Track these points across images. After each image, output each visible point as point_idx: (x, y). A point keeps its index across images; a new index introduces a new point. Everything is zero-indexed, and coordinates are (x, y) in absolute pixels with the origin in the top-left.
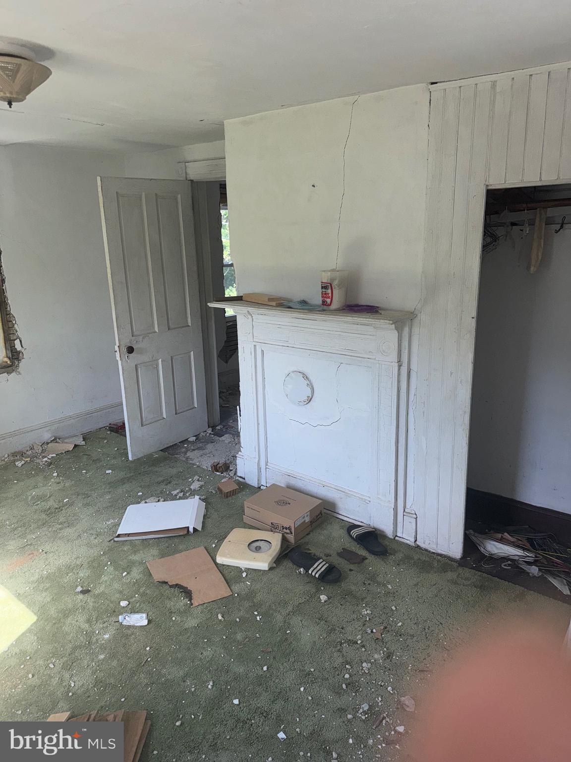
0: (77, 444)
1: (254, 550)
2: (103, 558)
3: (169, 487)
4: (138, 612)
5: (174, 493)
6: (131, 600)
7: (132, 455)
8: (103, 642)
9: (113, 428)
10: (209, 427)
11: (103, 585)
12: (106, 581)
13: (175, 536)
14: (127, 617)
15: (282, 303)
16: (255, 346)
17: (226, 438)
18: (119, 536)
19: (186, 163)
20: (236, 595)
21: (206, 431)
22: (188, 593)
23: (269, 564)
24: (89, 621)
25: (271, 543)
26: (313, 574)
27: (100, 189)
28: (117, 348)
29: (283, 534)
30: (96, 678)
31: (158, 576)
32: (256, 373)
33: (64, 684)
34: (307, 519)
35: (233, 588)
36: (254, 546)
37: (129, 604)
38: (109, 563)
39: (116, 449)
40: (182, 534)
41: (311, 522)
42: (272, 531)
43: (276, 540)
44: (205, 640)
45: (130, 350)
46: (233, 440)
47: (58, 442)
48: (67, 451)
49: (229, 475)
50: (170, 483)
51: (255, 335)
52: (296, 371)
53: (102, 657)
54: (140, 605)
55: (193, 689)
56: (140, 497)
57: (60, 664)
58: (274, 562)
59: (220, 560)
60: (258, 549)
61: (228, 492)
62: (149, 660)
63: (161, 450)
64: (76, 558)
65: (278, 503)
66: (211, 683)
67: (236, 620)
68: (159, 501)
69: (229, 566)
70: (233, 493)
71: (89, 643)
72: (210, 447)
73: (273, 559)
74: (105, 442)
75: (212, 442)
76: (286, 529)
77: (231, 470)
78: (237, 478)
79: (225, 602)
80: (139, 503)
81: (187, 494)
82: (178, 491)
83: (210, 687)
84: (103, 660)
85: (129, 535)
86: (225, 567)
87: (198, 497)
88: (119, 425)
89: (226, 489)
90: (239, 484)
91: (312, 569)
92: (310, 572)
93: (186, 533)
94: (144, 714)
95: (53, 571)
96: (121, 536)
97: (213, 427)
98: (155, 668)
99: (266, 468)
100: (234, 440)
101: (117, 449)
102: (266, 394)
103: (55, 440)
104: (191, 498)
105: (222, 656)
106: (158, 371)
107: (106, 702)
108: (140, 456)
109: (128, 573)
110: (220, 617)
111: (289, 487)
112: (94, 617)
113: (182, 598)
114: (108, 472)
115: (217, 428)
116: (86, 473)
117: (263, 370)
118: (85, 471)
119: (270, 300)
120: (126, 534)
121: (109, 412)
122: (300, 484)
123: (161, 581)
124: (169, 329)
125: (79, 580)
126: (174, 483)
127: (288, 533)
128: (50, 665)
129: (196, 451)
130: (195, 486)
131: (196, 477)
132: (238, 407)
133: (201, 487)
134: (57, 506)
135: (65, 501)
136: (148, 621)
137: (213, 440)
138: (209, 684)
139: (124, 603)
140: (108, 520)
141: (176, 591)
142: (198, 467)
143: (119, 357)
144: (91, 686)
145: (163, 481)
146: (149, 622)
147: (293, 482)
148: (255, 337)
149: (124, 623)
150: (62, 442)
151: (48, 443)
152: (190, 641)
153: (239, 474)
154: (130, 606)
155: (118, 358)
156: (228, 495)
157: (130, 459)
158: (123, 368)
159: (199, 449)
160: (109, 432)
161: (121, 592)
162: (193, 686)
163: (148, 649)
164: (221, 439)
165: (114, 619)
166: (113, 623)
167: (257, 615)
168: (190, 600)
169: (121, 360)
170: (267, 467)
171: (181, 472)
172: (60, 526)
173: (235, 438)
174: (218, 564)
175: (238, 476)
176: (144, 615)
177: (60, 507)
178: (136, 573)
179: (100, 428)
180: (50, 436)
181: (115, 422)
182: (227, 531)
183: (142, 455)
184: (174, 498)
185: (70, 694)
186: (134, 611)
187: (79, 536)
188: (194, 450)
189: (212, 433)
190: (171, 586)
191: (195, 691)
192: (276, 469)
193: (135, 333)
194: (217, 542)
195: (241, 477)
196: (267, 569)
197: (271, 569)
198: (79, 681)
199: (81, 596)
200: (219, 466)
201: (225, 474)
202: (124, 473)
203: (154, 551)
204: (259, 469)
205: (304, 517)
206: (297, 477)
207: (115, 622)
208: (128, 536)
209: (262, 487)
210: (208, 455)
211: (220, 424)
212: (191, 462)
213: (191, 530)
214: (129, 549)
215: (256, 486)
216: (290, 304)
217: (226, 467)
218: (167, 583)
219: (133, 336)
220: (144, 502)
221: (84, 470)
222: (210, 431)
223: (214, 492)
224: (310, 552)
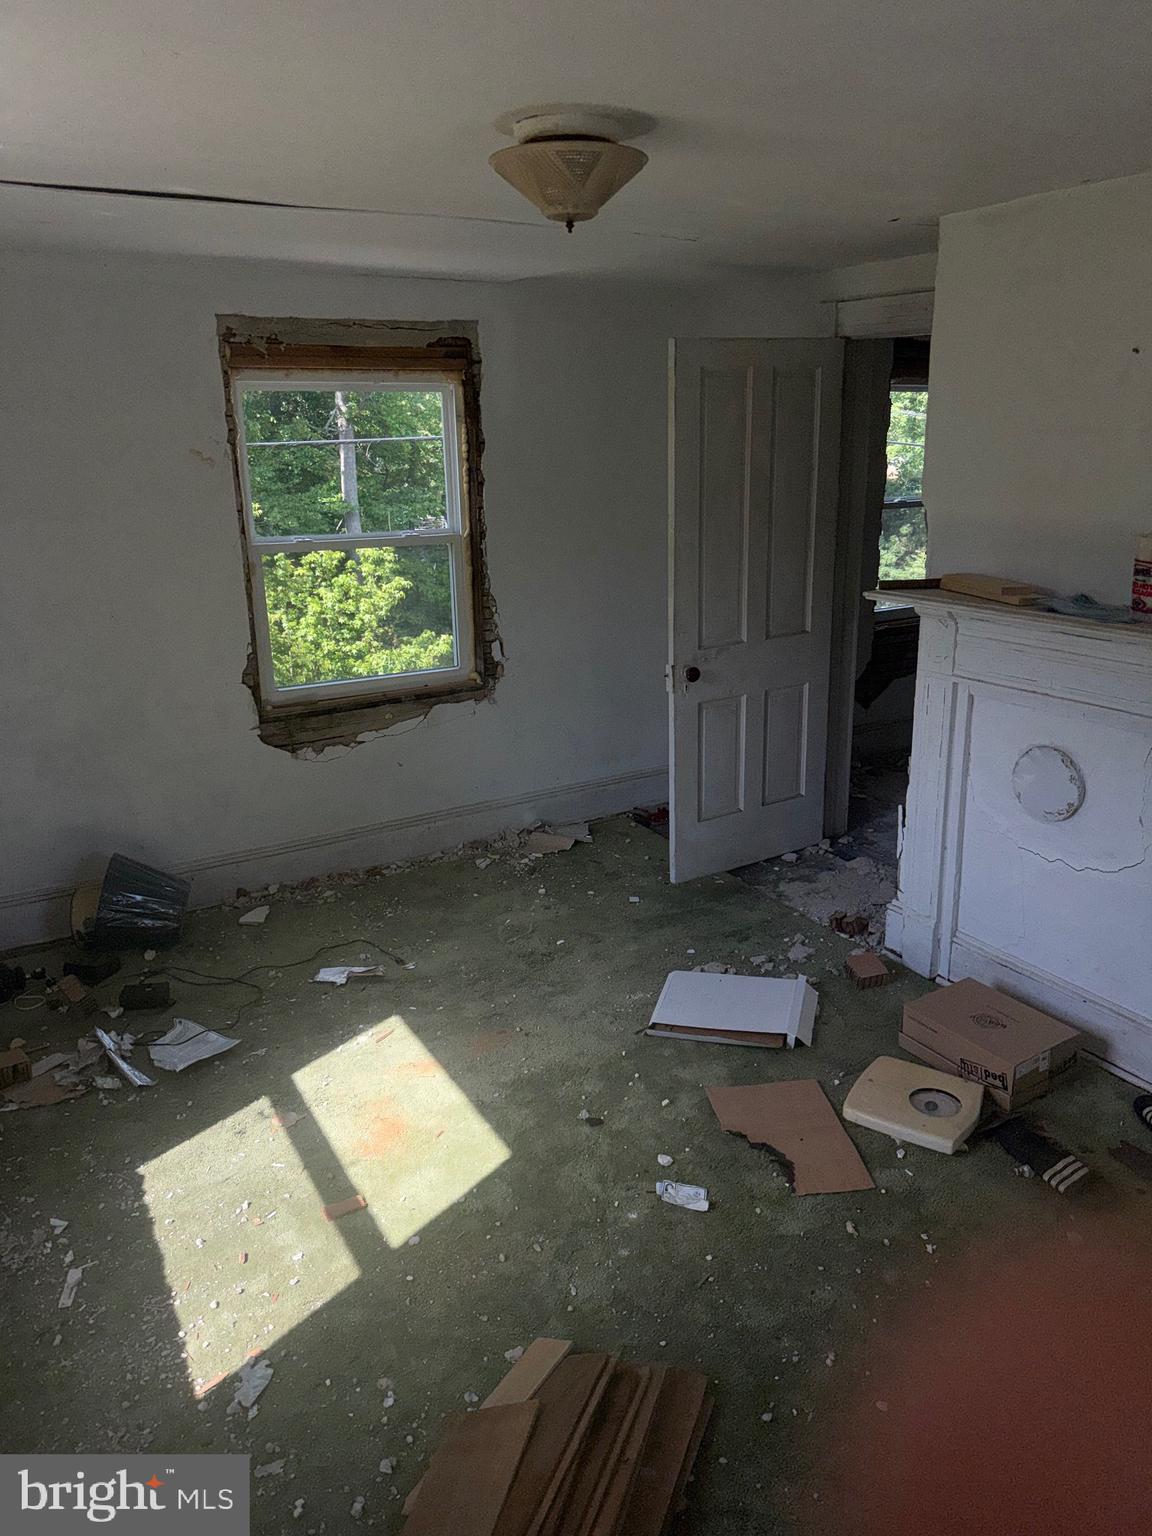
0: (579, 839)
1: (923, 1107)
2: (624, 1063)
3: (744, 946)
4: (689, 1183)
5: (756, 960)
6: (677, 1157)
7: (676, 874)
8: (627, 1225)
9: (640, 816)
10: (824, 837)
11: (627, 1117)
12: (631, 1110)
13: (758, 1048)
14: (669, 1187)
15: (1033, 599)
16: (955, 685)
17: (860, 865)
18: (654, 1026)
19: (838, 302)
20: (883, 1191)
21: (817, 845)
22: (787, 1168)
23: (954, 1144)
24: (601, 1179)
25: (958, 1101)
26: (1053, 1183)
27: (671, 364)
28: (669, 670)
29: (986, 1087)
30: (614, 1289)
31: (729, 1120)
32: (951, 741)
33: (559, 1287)
34: (1044, 1066)
35: (876, 1174)
36: (924, 1101)
37: (673, 1163)
38: (637, 1075)
39: (647, 858)
40: (773, 1045)
41: (1052, 1073)
42: (961, 1076)
43: (971, 1097)
44: (821, 1268)
45: (693, 675)
46: (875, 870)
47: (547, 833)
48: (562, 851)
49: (868, 943)
50: (746, 940)
51: (957, 662)
52: (1045, 747)
53: (625, 1253)
54: (693, 1170)
55: (795, 1359)
56: (691, 957)
57: (551, 1248)
58: (965, 1142)
59: (849, 1113)
60: (931, 1107)
61: (865, 979)
62: (711, 1279)
63: (729, 872)
64: (578, 1055)
65: (977, 1019)
66: (832, 1356)
67: (883, 1243)
68: (726, 971)
69: (869, 1129)
70: (876, 982)
71: (602, 1221)
72: (825, 877)
73: (963, 1134)
74: (628, 841)
75: (830, 869)
76: (995, 1078)
77: (871, 933)
78: (884, 952)
79: (858, 1202)
80: (691, 970)
81: (782, 968)
82: (762, 958)
83: (828, 1362)
84: (627, 1258)
85: (672, 1028)
86: (859, 1130)
87: (805, 978)
88: (653, 812)
89: (863, 972)
90: (889, 964)
91: (1050, 1172)
92: (1046, 1177)
93: (781, 1045)
94: (702, 1382)
95: (539, 1072)
96: (657, 1027)
97: (833, 839)
98: (722, 1298)
99: (952, 942)
100: (878, 870)
101: (650, 858)
102: (969, 788)
103: (542, 828)
104: (789, 978)
105: (855, 1307)
106: (738, 717)
107: (632, 1339)
108: (689, 878)
109: (671, 1102)
110: (850, 1228)
111: (1001, 989)
112: (611, 1174)
113: (775, 1174)
114: (633, 899)
115: (840, 841)
116: (594, 896)
117: (968, 737)
118: (592, 893)
119: (1006, 591)
120: (667, 1025)
121: (635, 784)
122: (1027, 988)
123: (734, 1130)
124: (767, 637)
125: (583, 1097)
126: (756, 941)
127: (996, 1087)
128: (534, 1246)
129: (797, 883)
130: (797, 953)
131: (799, 937)
132: (900, 807)
133: (809, 958)
134: (544, 951)
135: (558, 943)
136: (710, 1205)
137: (832, 864)
138: (827, 1357)
139: (664, 1160)
140: (633, 992)
141: (762, 1157)
142: (802, 915)
143: (671, 685)
144: (605, 1303)
145: (733, 934)
146: (712, 1206)
147: (1011, 980)
148: (956, 666)
149: (665, 1198)
150: (554, 834)
151: (530, 832)
152: (790, 1262)
153: (888, 944)
154: (675, 1166)
155: (669, 688)
156: (864, 984)
157: (673, 880)
158: (676, 707)
159: (802, 879)
160: (633, 824)
161: (658, 1137)
162: (796, 1353)
163: (709, 1258)
164: (848, 864)
165: (645, 1184)
166: (644, 1193)
167: (926, 1242)
168: (791, 1180)
169: (674, 692)
170: (955, 939)
171: (768, 921)
172: (550, 989)
173: (880, 866)
174: (845, 1120)
175: (888, 949)
176: (702, 1192)
177: (550, 953)
178: (686, 1104)
179: (618, 815)
180: (533, 819)
181: (645, 805)
182: (864, 1057)
183: (695, 877)
184: (755, 972)
185: (570, 1308)
186: (682, 1179)
187: (583, 1013)
188: (792, 880)
189: (830, 850)
190: (753, 1146)
191: (799, 1362)
192: (974, 946)
193: (705, 643)
194: (843, 1077)
195: (892, 951)
196: (949, 1152)
197: (957, 1153)
198: (584, 1288)
199: (586, 1129)
200: (845, 920)
201: (857, 938)
202: (662, 905)
203: (719, 1069)
204: (937, 941)
205: (1037, 1061)
206: (1024, 972)
207: (648, 1192)
208: (671, 1031)
209: (938, 980)
210: (821, 895)
211: (846, 834)
212: (787, 903)
213: (791, 1041)
214: (673, 1054)
215: (927, 975)
216: (1055, 605)
217: (861, 926)
218: (745, 1136)
219: (700, 648)
220: (698, 968)
221: (591, 890)
222: (825, 845)
223: (835, 973)
224: (1046, 1134)
